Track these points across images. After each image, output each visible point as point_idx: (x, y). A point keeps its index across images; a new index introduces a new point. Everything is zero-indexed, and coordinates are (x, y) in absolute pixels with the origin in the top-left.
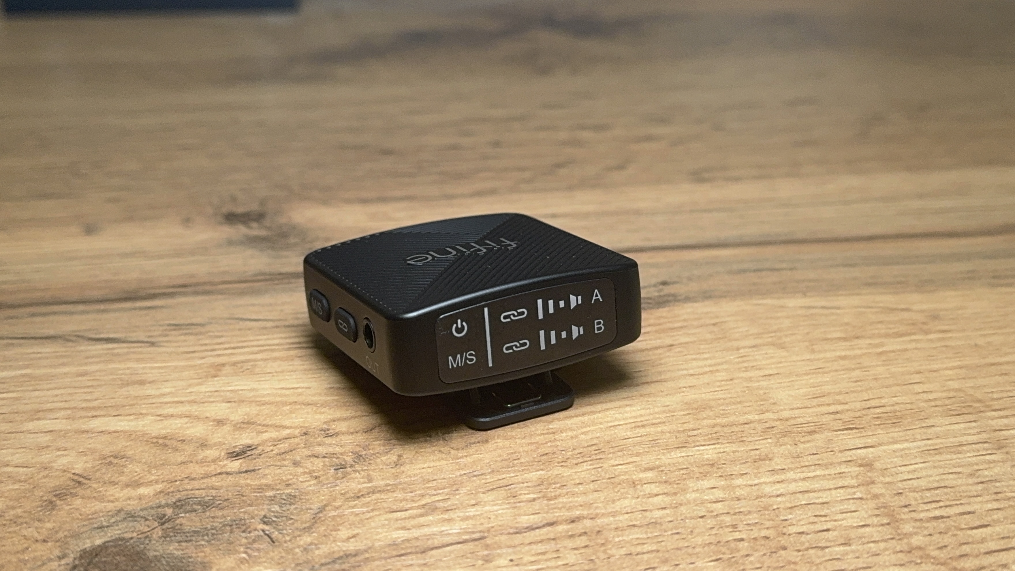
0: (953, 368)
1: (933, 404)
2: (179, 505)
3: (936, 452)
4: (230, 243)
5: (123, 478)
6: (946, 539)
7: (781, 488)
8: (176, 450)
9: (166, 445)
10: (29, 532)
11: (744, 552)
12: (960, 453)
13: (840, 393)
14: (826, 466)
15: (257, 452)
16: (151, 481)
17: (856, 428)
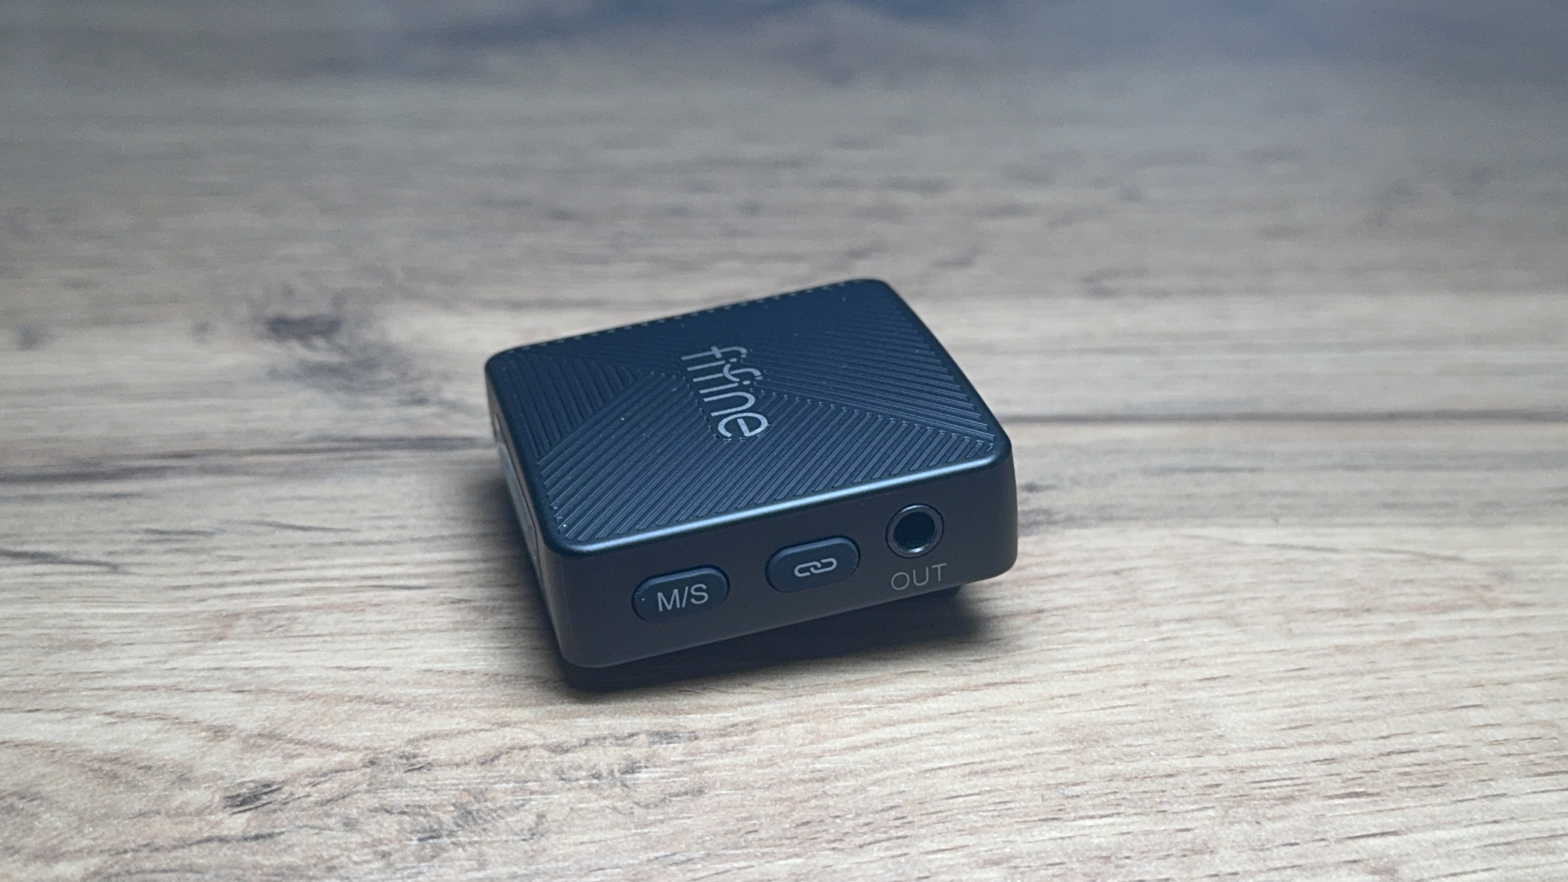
1: (1503, 749)
3: (1509, 848)
4: (274, 375)
8: (132, 786)
9: (115, 776)
13: (1337, 721)
15: (280, 797)
16: (81, 850)
17: (1368, 795)
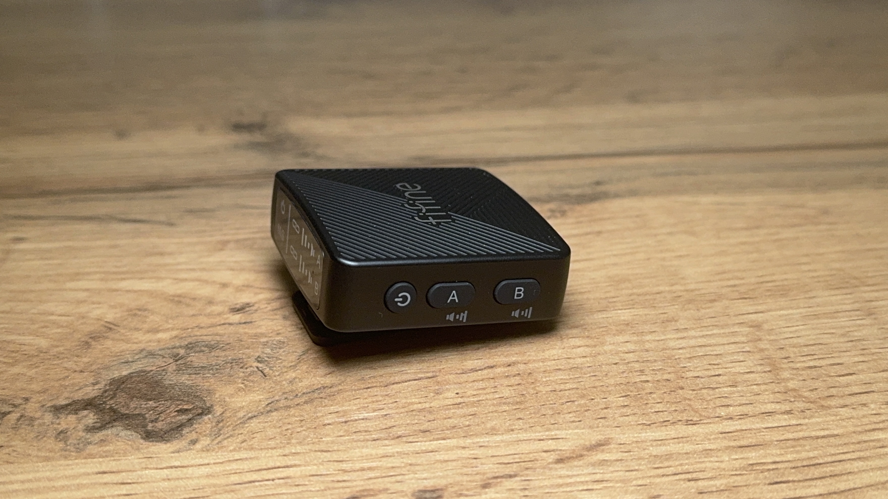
0: (836, 252)
1: (816, 280)
2: (190, 347)
3: (814, 317)
4: (237, 147)
5: (146, 326)
6: (817, 384)
7: (683, 343)
8: (188, 305)
9: (180, 302)
10: (69, 365)
11: (649, 391)
12: (836, 318)
13: (739, 271)
14: (722, 327)
15: (254, 308)
16: (168, 329)
17: (750, 298)
